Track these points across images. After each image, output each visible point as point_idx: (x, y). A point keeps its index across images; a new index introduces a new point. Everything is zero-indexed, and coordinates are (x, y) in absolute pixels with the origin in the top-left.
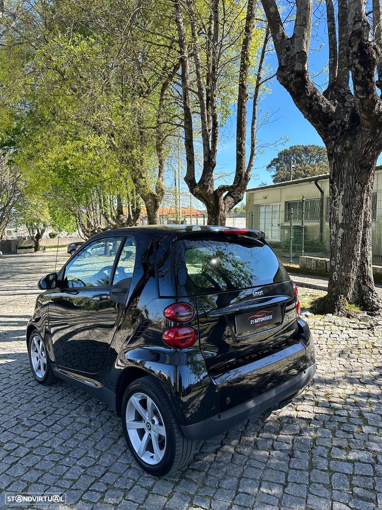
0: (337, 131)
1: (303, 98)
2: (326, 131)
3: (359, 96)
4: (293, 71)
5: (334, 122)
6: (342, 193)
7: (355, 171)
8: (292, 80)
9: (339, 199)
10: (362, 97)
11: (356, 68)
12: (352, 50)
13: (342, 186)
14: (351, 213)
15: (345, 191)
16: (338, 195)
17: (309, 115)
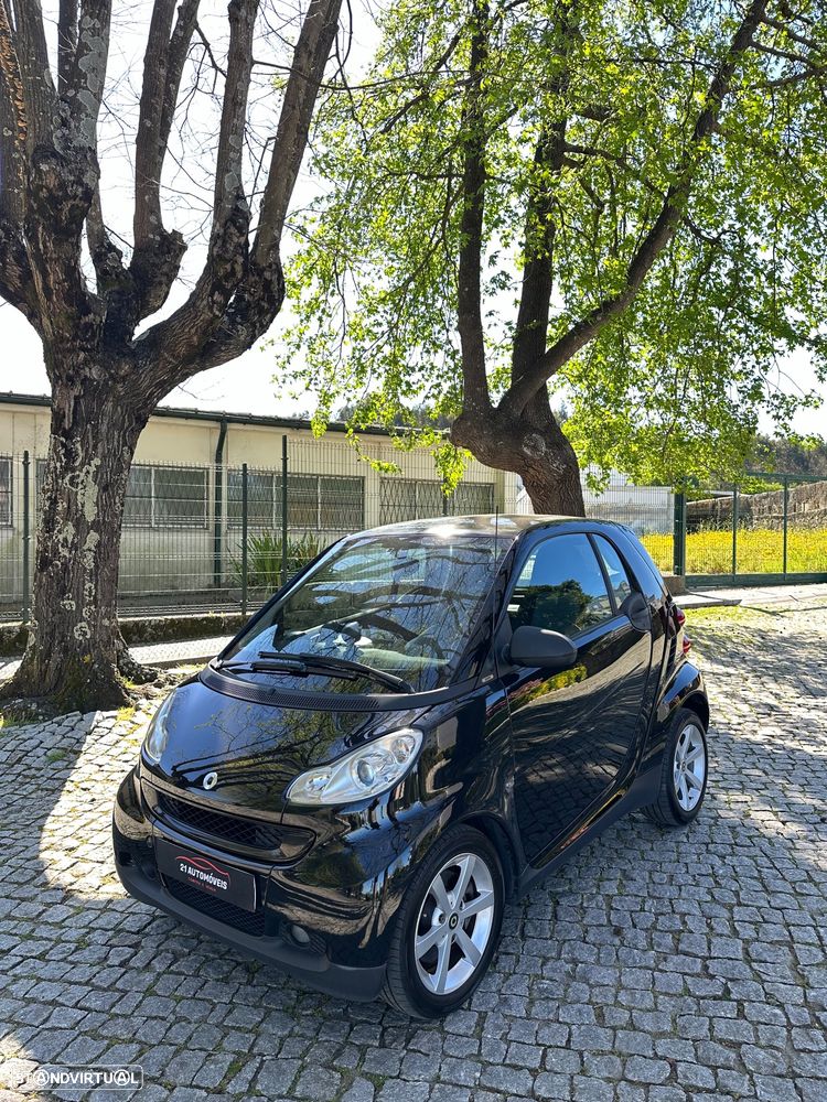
0: (95, 336)
2: (77, 326)
3: (215, 310)
4: (80, 182)
6: (97, 461)
7: (126, 425)
9: (87, 473)
10: (217, 313)
11: (233, 268)
12: (238, 238)
13: (95, 447)
14: (115, 503)
15: (104, 458)
16: (82, 464)
17: (64, 281)
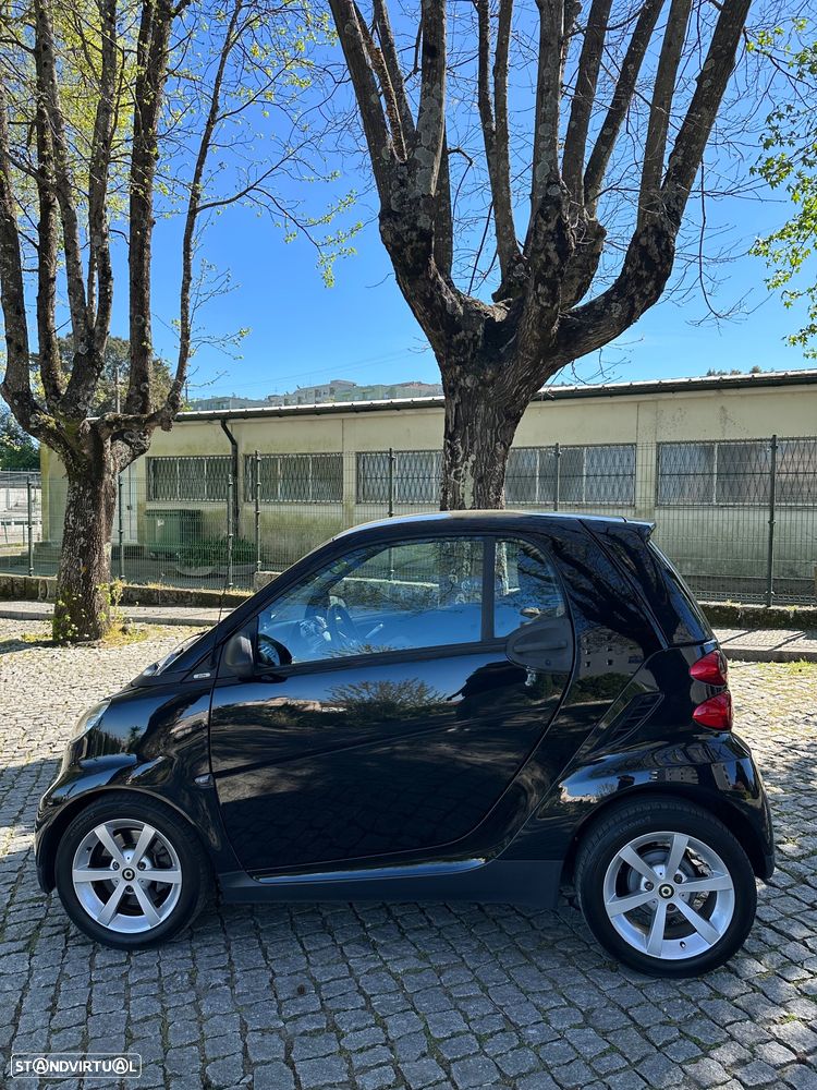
0: (467, 350)
1: (423, 280)
2: (449, 346)
3: (541, 302)
4: (414, 227)
5: (463, 333)
6: (473, 457)
7: (497, 422)
8: (411, 242)
9: (466, 467)
10: (545, 304)
11: (548, 257)
12: (546, 225)
13: (472, 445)
14: (489, 493)
15: (478, 454)
16: (463, 461)
17: (425, 311)
